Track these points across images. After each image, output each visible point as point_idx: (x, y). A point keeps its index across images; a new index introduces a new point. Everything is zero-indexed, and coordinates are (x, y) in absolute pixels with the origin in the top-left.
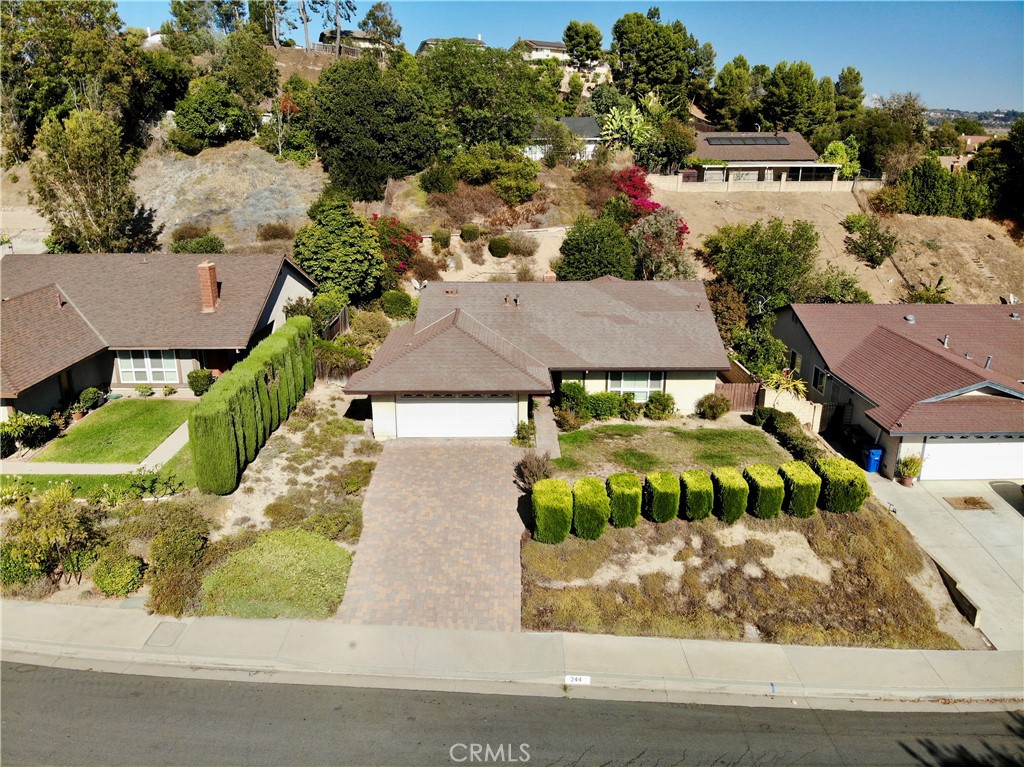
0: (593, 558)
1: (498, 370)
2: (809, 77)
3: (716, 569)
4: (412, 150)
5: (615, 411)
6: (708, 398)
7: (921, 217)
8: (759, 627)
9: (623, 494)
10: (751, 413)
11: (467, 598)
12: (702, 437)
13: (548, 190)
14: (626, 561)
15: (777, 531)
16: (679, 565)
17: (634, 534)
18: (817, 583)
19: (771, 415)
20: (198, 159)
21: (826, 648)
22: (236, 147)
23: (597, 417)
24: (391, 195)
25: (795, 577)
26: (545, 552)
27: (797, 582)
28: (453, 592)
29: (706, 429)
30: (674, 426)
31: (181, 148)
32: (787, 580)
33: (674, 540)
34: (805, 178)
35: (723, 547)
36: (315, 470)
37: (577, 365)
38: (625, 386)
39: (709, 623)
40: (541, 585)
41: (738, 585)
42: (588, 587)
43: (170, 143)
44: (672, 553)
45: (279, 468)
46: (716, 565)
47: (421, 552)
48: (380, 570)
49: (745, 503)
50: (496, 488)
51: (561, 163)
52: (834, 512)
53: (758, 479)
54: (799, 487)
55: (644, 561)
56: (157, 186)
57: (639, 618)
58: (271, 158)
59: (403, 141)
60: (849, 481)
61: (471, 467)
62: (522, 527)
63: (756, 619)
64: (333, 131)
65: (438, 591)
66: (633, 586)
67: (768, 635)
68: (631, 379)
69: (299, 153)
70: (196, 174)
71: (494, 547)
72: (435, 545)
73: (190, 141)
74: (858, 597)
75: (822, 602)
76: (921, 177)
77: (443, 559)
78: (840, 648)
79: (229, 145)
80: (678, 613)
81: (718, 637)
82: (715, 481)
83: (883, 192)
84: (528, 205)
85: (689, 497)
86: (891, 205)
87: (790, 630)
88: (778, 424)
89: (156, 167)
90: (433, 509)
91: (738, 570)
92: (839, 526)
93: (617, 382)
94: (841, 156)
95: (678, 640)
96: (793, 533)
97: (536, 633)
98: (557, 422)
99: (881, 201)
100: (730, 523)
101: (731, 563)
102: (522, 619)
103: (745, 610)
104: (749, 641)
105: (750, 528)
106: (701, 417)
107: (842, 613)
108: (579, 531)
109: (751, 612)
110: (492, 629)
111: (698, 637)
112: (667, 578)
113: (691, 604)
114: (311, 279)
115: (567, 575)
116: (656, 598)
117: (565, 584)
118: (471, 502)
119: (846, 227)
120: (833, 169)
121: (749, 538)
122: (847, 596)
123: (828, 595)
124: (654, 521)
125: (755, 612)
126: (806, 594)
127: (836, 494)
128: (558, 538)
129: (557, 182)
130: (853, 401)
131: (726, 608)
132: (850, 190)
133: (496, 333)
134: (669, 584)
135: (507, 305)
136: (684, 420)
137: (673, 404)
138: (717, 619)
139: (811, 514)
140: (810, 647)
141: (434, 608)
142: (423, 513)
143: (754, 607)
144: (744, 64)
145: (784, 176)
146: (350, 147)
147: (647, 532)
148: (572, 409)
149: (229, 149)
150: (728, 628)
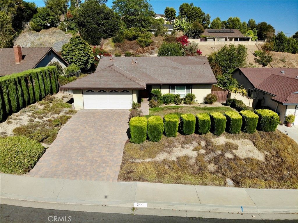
0: (156, 150)
1: (124, 81)
2: (239, 21)
3: (212, 155)
4: (110, 29)
5: (173, 101)
6: (208, 96)
7: (279, 52)
8: (233, 180)
9: (170, 121)
10: (225, 103)
11: (94, 167)
12: (205, 109)
13: (155, 43)
14: (171, 151)
15: (239, 139)
16: (195, 153)
17: (175, 140)
18: (259, 161)
19: (233, 101)
20: (40, 33)
21: (266, 189)
22: (53, 29)
23: (165, 103)
24: (102, 44)
25: (249, 158)
26: (134, 147)
27: (249, 161)
28: (88, 164)
29: (208, 107)
30: (195, 106)
31: (34, 30)
32: (245, 159)
33: (193, 142)
34: (240, 41)
35: (215, 146)
36: (44, 118)
37: (157, 82)
38: (176, 92)
39: (209, 177)
40: (131, 161)
41: (222, 161)
42: (152, 162)
43: (31, 28)
44: (192, 148)
45: (27, 116)
46: (212, 153)
47: (79, 147)
48: (57, 154)
49: (225, 126)
50: (119, 125)
51: (160, 35)
52: (264, 131)
53: (230, 116)
54: (249, 118)
55: (179, 151)
56: (25, 41)
57: (175, 175)
58: (64, 33)
59: (107, 25)
60: (271, 116)
61: (110, 118)
62: (127, 138)
63: (232, 176)
64: (83, 22)
65: (81, 164)
66: (174, 162)
67: (238, 183)
68: (179, 89)
69: (73, 31)
70: (39, 37)
71: (112, 146)
72: (86, 145)
73: (37, 27)
74: (278, 167)
75: (262, 169)
76: (278, 39)
77: (87, 150)
78: (273, 189)
79: (50, 29)
80: (194, 173)
81: (213, 184)
82: (211, 117)
83: (266, 44)
84: (149, 47)
85: (200, 122)
86: (269, 48)
87: (248, 181)
88: (236, 104)
89: (26, 35)
90: (90, 132)
91: (222, 155)
92: (267, 137)
93: (173, 90)
94: (252, 35)
95: (194, 186)
96: (246, 140)
97: (125, 182)
98: (150, 105)
99: (266, 47)
100: (218, 135)
101: (219, 152)
102: (119, 176)
103: (226, 172)
104: (228, 186)
105: (227, 138)
106: (206, 104)
107: (272, 174)
108: (150, 138)
109: (229, 173)
110: (103, 180)
111: (204, 184)
112: (189, 158)
113: (201, 169)
114: (67, 62)
115: (143, 157)
116: (184, 167)
117: (142, 160)
118: (107, 129)
119: (254, 55)
120: (249, 38)
121: (227, 142)
122: (273, 167)
123: (264, 166)
124: (184, 134)
125: (231, 173)
126: (254, 166)
127: (265, 122)
128: (141, 141)
129: (158, 41)
130: (265, 98)
131: (217, 171)
132: (255, 44)
133: (127, 72)
134: (190, 161)
135: (133, 63)
136: (199, 104)
137: (195, 98)
138: (213, 176)
139: (254, 132)
140: (258, 189)
141: (77, 171)
142: (85, 133)
143: (230, 171)
144: (219, 20)
145: (233, 39)
146: (88, 27)
147: (181, 139)
148: (156, 100)
149: (50, 30)
150: (218, 180)
